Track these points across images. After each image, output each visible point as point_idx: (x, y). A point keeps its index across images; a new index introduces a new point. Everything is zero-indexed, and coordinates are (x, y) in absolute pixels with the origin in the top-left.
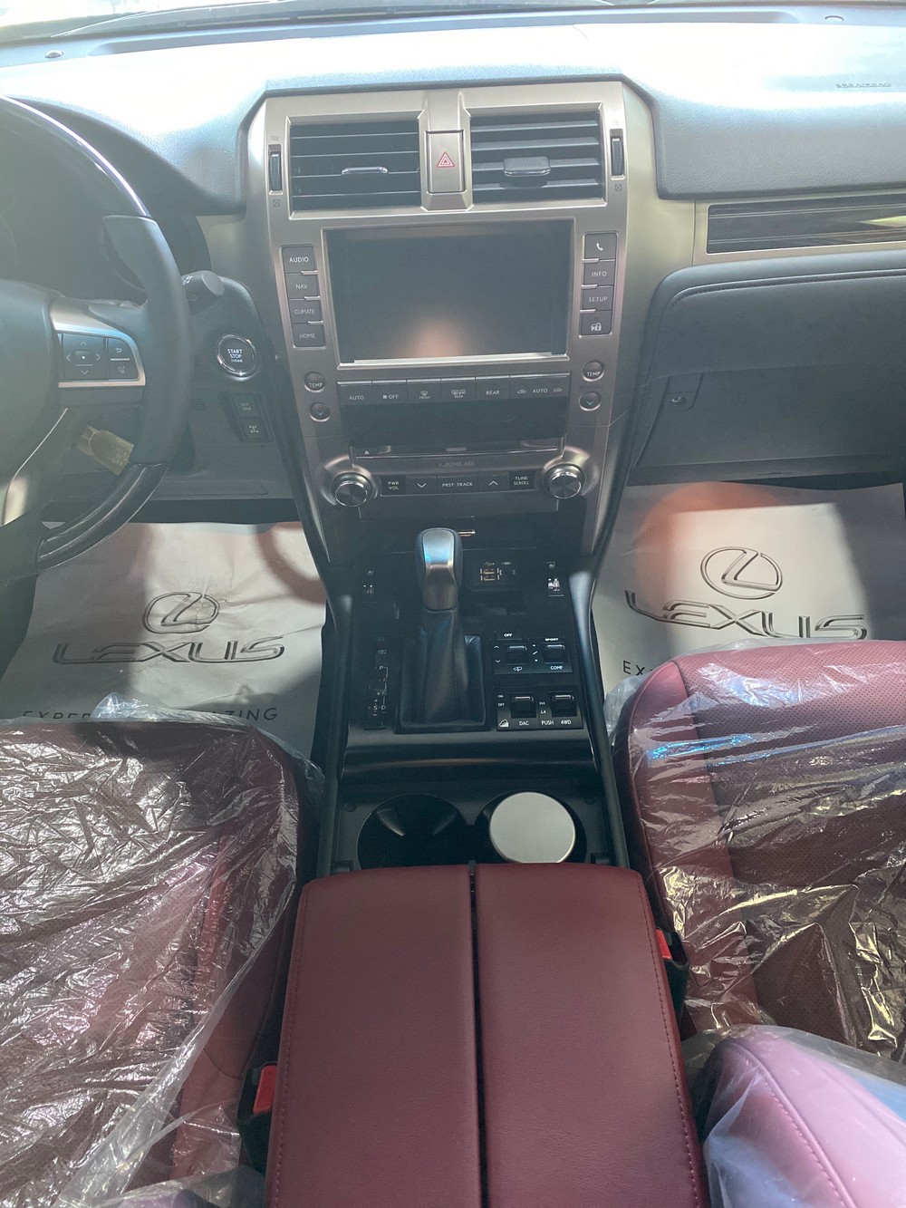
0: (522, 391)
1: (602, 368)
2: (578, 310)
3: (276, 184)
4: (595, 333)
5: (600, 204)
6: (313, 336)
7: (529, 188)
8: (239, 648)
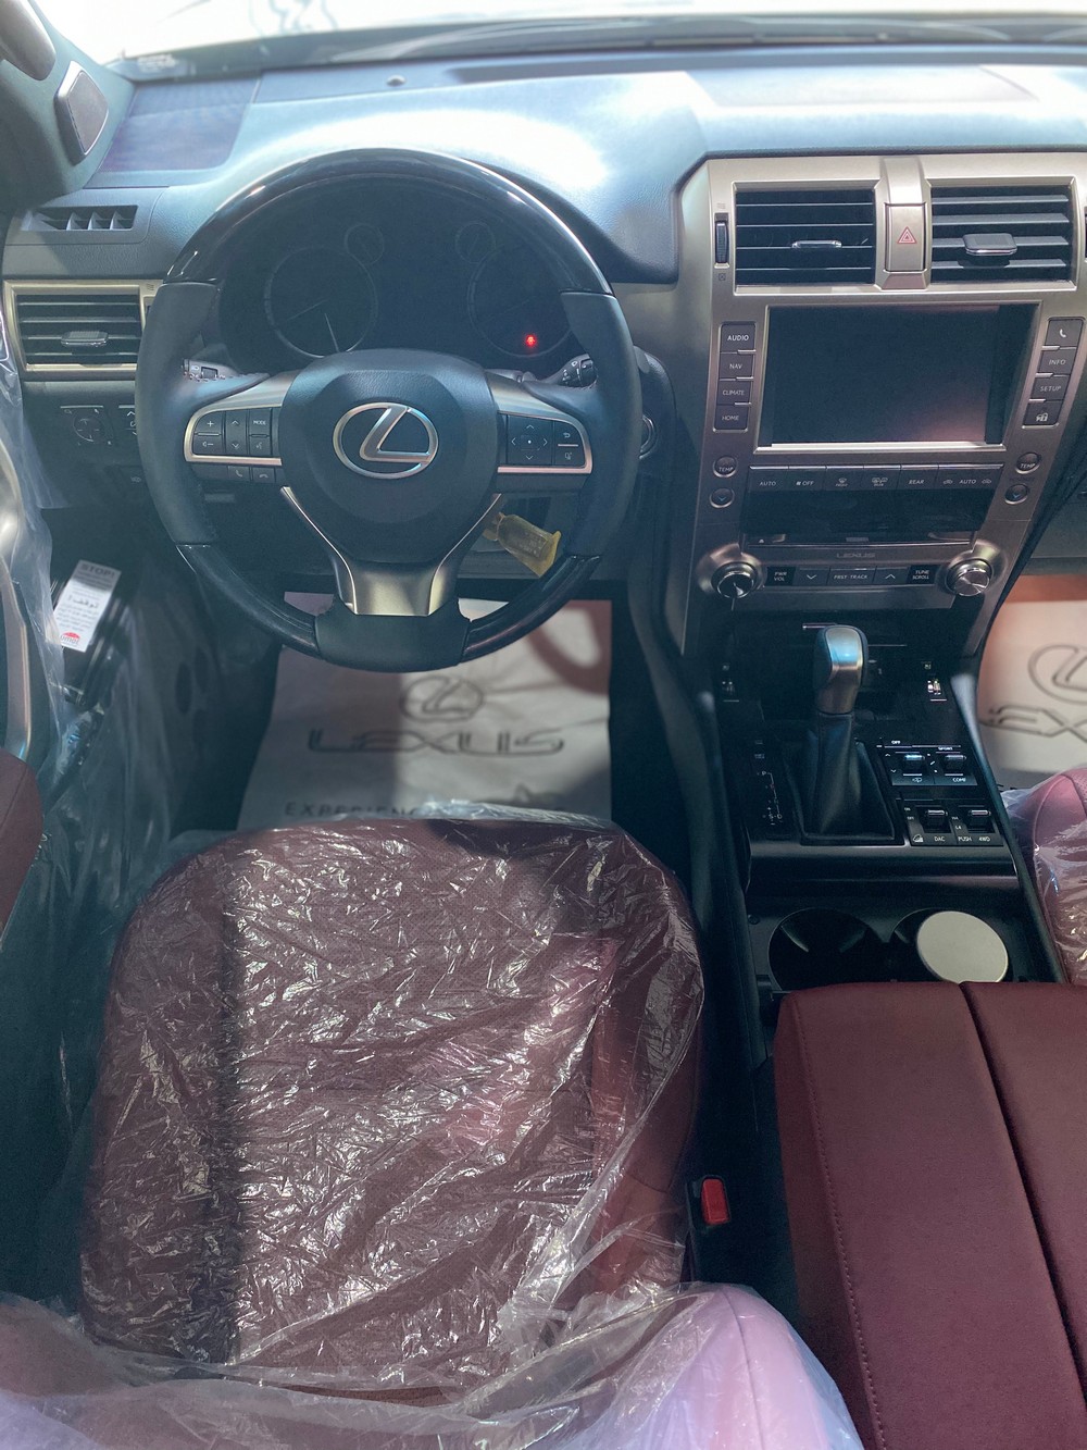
0: (949, 481)
1: (1038, 460)
2: (1027, 398)
3: (721, 257)
4: (1039, 423)
5: (1068, 287)
6: (736, 418)
7: (993, 269)
8: (513, 739)
